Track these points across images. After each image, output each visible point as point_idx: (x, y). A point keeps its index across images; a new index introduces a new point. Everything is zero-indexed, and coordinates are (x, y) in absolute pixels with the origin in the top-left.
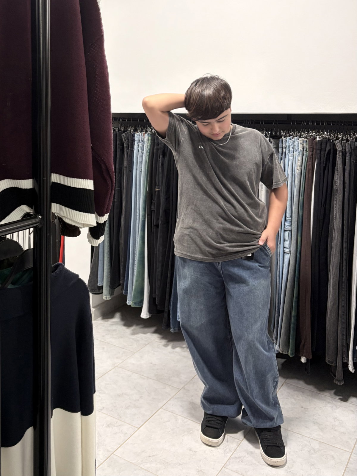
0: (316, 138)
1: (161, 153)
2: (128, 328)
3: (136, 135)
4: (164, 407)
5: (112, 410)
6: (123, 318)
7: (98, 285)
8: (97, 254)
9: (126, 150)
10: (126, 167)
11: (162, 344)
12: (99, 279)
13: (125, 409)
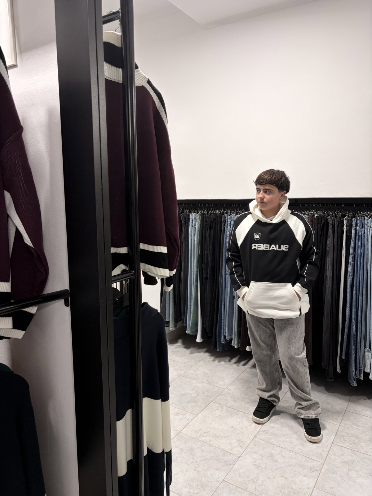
0: (315, 215)
1: (208, 228)
2: (187, 350)
3: (190, 215)
4: (214, 401)
5: (178, 404)
6: (184, 343)
7: (166, 320)
9: (184, 226)
10: (184, 238)
11: (211, 360)
12: (167, 316)
13: (187, 403)
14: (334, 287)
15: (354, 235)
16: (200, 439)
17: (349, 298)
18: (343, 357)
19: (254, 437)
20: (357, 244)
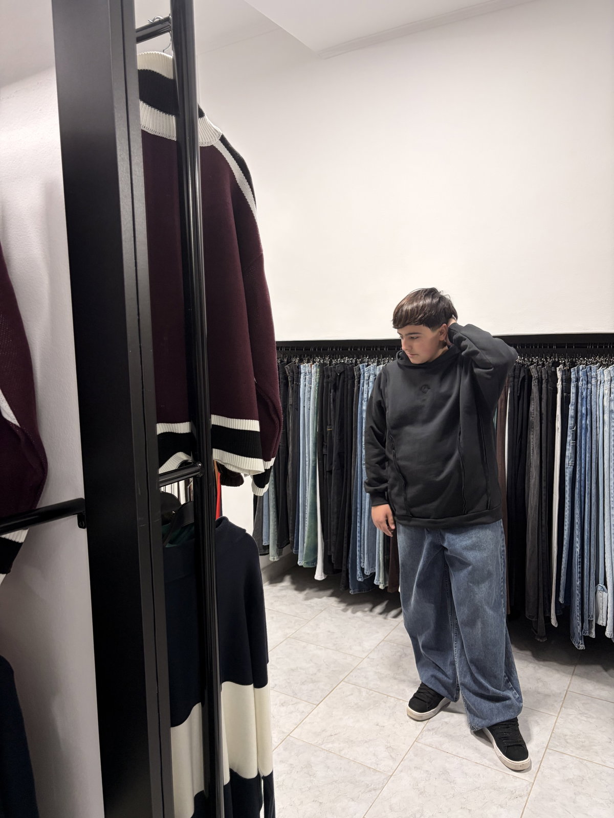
1: (332, 387)
2: (300, 593)
3: (302, 366)
4: (346, 680)
5: (285, 687)
6: (294, 582)
7: (264, 544)
8: (261, 508)
9: (291, 385)
10: (292, 405)
11: (341, 609)
12: (264, 537)
13: (301, 685)
14: (544, 484)
15: (574, 395)
16: (323, 747)
17: (569, 501)
18: (561, 600)
19: (415, 741)
20: (579, 411)
